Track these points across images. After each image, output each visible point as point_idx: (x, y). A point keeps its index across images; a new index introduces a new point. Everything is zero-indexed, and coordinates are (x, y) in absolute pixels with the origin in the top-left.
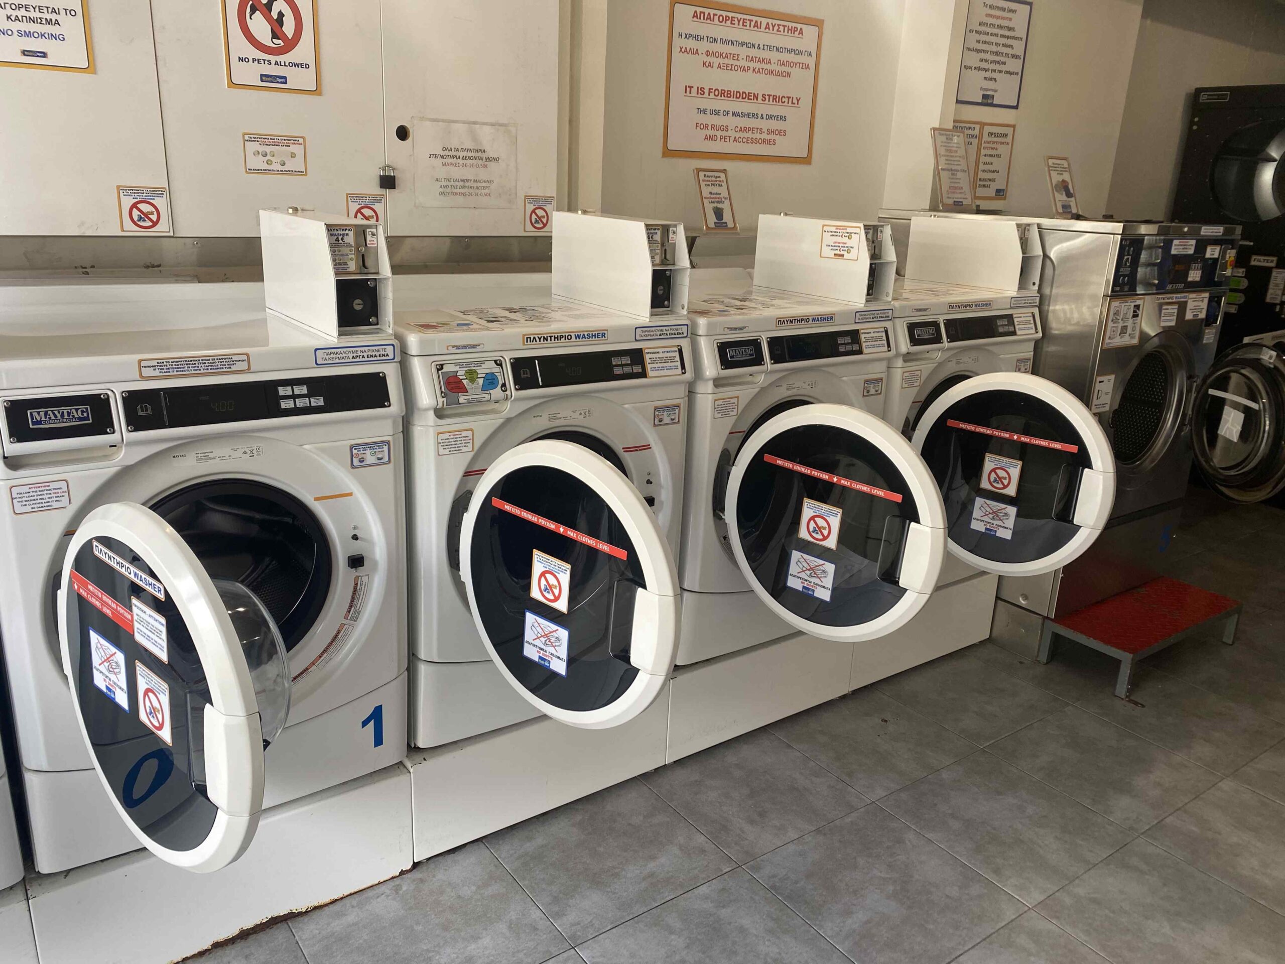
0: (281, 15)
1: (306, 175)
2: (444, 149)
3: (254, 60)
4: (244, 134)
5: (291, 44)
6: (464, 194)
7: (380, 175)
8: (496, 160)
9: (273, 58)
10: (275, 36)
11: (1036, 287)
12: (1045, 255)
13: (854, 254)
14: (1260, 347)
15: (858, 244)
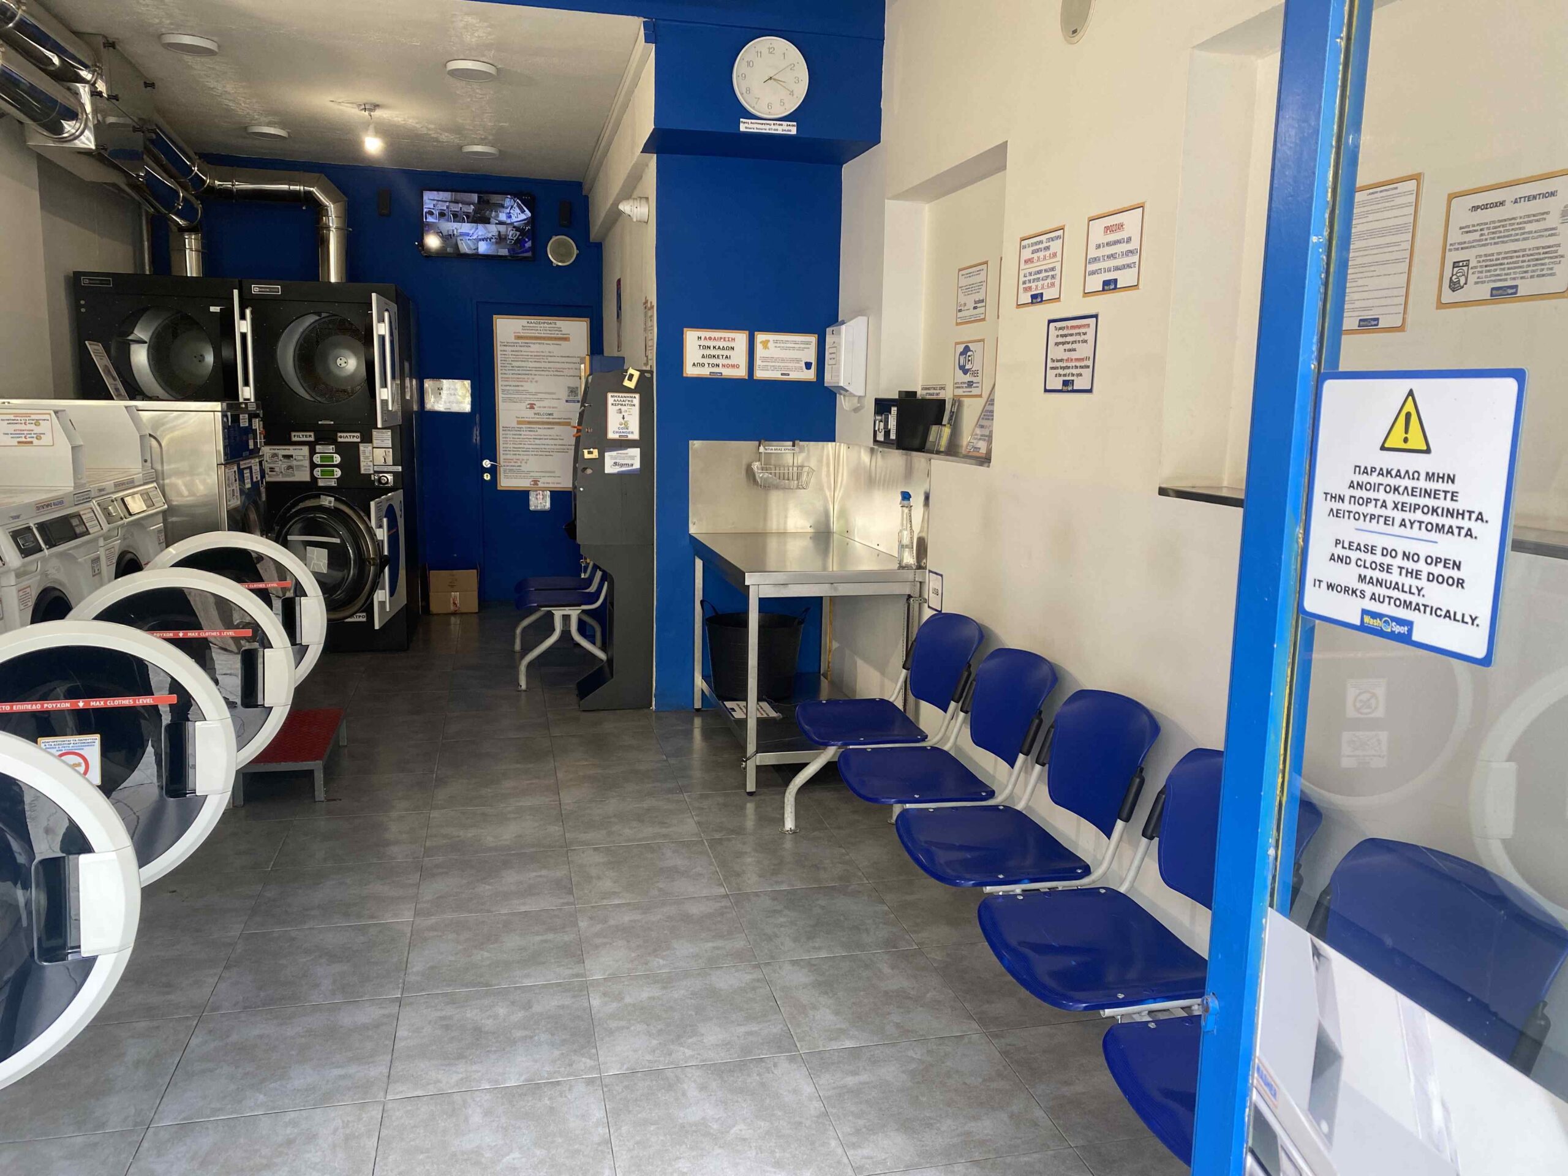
11: (149, 464)
12: (150, 435)
13: (46, 440)
14: (318, 496)
15: (50, 428)
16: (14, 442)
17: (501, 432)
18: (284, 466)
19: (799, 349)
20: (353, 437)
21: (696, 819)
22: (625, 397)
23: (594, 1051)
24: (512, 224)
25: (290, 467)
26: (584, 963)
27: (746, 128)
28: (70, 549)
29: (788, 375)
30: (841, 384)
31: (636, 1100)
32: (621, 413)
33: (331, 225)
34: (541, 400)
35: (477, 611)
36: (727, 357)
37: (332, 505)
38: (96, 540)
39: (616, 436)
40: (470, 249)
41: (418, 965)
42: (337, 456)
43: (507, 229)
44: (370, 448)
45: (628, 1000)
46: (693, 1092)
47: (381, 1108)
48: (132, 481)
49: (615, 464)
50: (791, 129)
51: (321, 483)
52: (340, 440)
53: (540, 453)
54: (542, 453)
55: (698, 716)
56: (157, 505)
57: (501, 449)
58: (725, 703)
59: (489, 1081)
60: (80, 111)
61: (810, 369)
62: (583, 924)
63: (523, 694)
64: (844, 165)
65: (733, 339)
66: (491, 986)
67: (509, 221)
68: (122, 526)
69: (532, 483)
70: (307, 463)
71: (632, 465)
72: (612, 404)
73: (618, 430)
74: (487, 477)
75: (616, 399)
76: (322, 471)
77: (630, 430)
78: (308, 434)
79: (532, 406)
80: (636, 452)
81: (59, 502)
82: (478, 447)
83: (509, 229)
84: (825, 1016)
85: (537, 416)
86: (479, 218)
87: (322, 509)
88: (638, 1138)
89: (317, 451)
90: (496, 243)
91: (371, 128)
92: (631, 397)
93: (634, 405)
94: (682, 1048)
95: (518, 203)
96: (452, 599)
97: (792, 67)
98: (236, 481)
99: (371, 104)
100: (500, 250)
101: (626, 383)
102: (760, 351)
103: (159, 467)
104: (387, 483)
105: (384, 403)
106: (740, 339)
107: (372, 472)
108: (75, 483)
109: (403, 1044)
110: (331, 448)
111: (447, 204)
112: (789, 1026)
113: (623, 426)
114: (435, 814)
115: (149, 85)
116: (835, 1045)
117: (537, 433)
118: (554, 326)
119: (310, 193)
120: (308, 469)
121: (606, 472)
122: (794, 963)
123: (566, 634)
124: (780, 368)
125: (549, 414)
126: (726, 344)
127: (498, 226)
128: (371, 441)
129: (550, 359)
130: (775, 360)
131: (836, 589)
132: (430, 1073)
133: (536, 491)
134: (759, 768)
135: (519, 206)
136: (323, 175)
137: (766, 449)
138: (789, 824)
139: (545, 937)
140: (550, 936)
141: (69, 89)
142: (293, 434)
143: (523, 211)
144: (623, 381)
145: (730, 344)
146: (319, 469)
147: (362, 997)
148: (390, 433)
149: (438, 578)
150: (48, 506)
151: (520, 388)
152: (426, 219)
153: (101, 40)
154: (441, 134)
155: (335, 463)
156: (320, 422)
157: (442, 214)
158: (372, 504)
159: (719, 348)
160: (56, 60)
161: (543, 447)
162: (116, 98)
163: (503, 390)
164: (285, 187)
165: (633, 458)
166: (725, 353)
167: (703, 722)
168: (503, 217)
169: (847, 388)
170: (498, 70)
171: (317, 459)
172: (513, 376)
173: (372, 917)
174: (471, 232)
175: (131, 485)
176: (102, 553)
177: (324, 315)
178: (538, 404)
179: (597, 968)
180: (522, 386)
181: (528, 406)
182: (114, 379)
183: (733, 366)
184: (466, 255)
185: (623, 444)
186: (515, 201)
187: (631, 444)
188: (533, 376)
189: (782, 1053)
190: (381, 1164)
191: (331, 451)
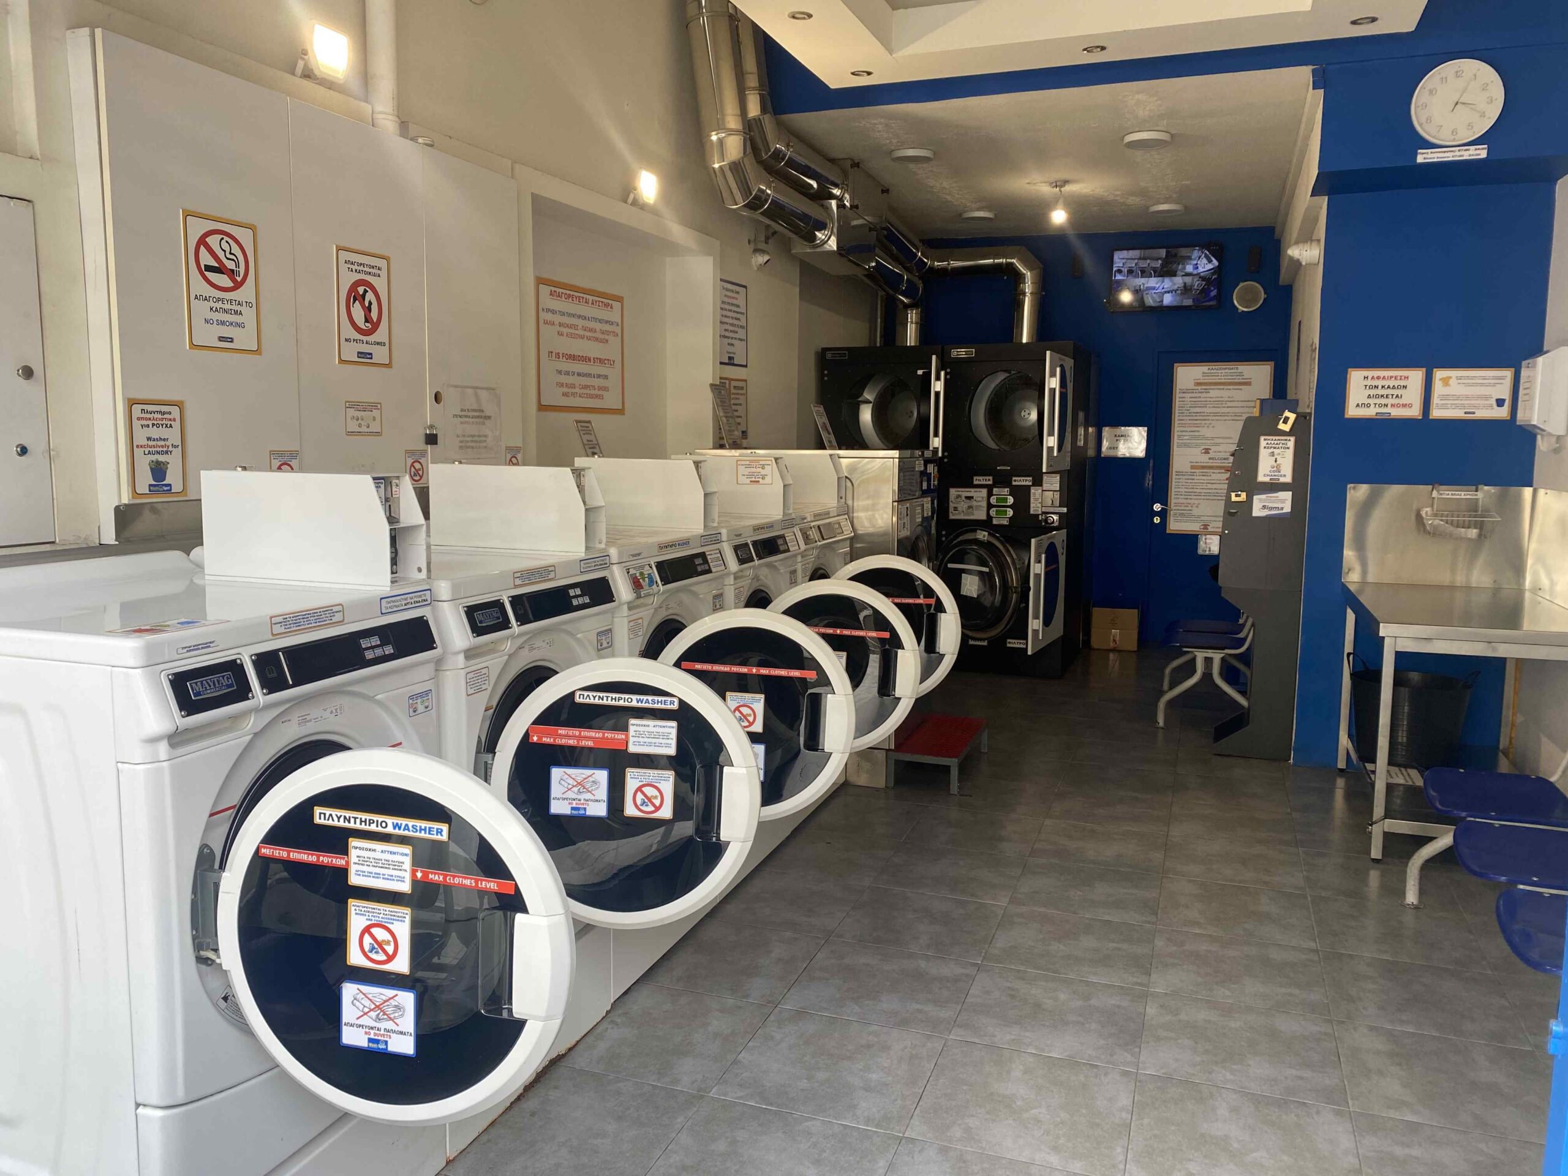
0: (370, 303)
1: (381, 435)
2: (462, 410)
3: (354, 340)
4: (346, 402)
5: (376, 326)
6: (472, 448)
7: (426, 434)
8: (489, 417)
9: (365, 338)
10: (367, 321)
11: (843, 500)
12: (846, 477)
13: (768, 480)
14: (975, 531)
15: (771, 472)
16: (748, 481)
17: (1174, 476)
18: (966, 506)
19: (1489, 385)
20: (1026, 480)
21: (1305, 873)
22: (1279, 440)
23: (1137, 1050)
24: (1199, 274)
25: (970, 507)
26: (1150, 975)
27: (1425, 158)
28: (776, 561)
29: (1474, 413)
30: (1534, 422)
31: (1164, 1101)
32: (1273, 456)
33: (1027, 291)
34: (1218, 444)
35: (1136, 649)
36: (1397, 396)
37: (986, 538)
38: (795, 556)
39: (1267, 479)
40: (1155, 301)
41: (1002, 941)
42: (1011, 497)
43: (1193, 279)
44: (1040, 491)
45: (1183, 1016)
46: (1223, 1111)
47: (944, 1042)
48: (828, 513)
49: (1264, 507)
50: (1481, 153)
51: (995, 522)
52: (1014, 483)
53: (1211, 498)
54: (1214, 498)
55: (1341, 776)
56: (845, 533)
57: (1173, 493)
58: (1366, 764)
59: (1036, 1048)
60: (828, 221)
61: (1503, 406)
62: (1160, 943)
63: (1161, 731)
64: (1559, 181)
65: (1407, 378)
66: (1060, 974)
67: (1195, 272)
68: (817, 548)
69: (1202, 527)
70: (984, 504)
71: (1282, 509)
72: (1265, 447)
73: (1269, 473)
74: (1157, 520)
75: (1269, 442)
76: (997, 511)
77: (1282, 473)
78: (987, 478)
79: (1207, 451)
80: (1287, 496)
81: (770, 526)
82: (1150, 490)
83: (1195, 280)
84: (1392, 1085)
85: (1212, 461)
86: (1165, 271)
87: (976, 542)
88: (1156, 1132)
89: (994, 493)
90: (1181, 294)
91: (1061, 201)
92: (1286, 440)
93: (1288, 448)
94: (1223, 1071)
95: (1205, 254)
96: (1112, 637)
97: (1485, 88)
98: (907, 515)
99: (1061, 181)
100: (1184, 301)
101: (1282, 426)
102: (1438, 388)
103: (850, 502)
104: (1053, 522)
105: (1050, 449)
106: (1416, 376)
107: (1040, 513)
108: (784, 513)
109: (972, 1000)
110: (1006, 491)
111: (1136, 261)
112: (1346, 1083)
113: (1275, 469)
114: (1048, 822)
115: (885, 191)
116: (1392, 1114)
117: (1209, 478)
118: (1236, 371)
119: (1012, 264)
120: (985, 509)
121: (1254, 515)
122: (1372, 1029)
123: (1207, 676)
124: (1463, 406)
125: (1225, 459)
126: (1397, 383)
127: (1184, 277)
128: (1041, 485)
129: (1229, 404)
130: (1458, 397)
131: (1494, 649)
132: (989, 1028)
133: (1206, 535)
134: (1386, 835)
135: (1206, 257)
136: (1024, 248)
137: (1441, 494)
138: (1411, 897)
139: (1120, 945)
140: (1125, 946)
141: (822, 206)
142: (975, 478)
143: (1210, 261)
144: (1278, 424)
145: (1402, 383)
146: (995, 509)
147: (949, 955)
148: (1058, 478)
149: (1100, 615)
150: (762, 528)
151: (1197, 434)
152: (1115, 277)
153: (849, 163)
154: (1128, 199)
155: (1008, 504)
156: (998, 468)
157: (1130, 272)
158: (1033, 541)
159: (1389, 387)
160: (815, 184)
161: (1216, 491)
162: (857, 207)
163: (1179, 436)
164: (990, 261)
165: (1283, 501)
166: (1395, 392)
167: (1346, 783)
168: (1189, 268)
169: (1541, 426)
170: (1172, 136)
171: (993, 500)
172: (1189, 422)
173: (972, 895)
174: (1157, 286)
175: (827, 516)
176: (799, 567)
177: (1013, 372)
178: (1213, 448)
179: (1160, 983)
180: (1198, 431)
181: (1203, 451)
182: (829, 433)
183: (1404, 406)
184: (1152, 308)
185: (1274, 487)
186: (1203, 252)
187: (1283, 487)
188: (1210, 422)
189: (1329, 1104)
190: (933, 1083)
191: (1006, 493)
